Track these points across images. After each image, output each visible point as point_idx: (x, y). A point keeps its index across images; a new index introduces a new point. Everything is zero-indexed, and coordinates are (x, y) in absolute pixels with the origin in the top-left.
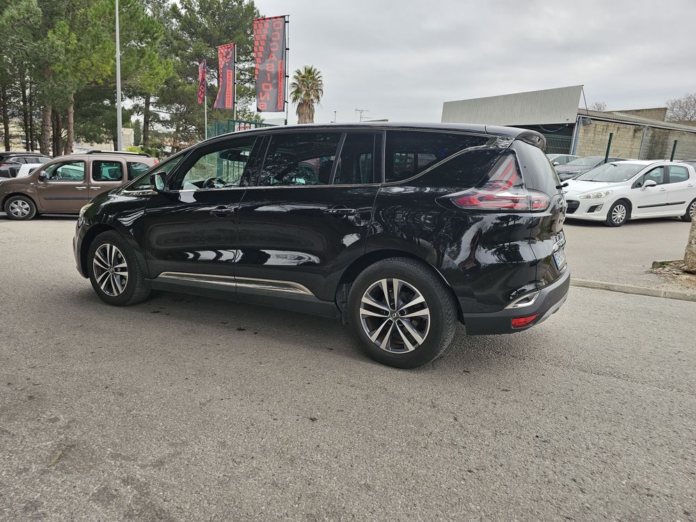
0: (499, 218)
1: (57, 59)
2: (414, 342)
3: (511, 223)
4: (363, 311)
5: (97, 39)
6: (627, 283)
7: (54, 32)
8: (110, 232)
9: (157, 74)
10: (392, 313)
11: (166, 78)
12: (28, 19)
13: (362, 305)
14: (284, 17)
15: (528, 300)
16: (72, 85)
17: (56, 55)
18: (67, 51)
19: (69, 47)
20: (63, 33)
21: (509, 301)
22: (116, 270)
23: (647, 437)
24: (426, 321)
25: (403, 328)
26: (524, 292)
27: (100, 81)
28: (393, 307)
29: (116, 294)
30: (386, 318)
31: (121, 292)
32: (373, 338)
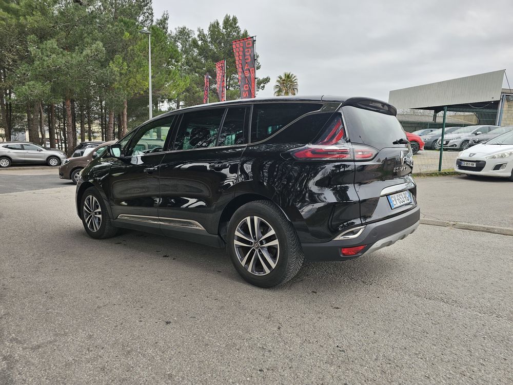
1: (114, 80)
2: (269, 266)
4: (236, 242)
5: (140, 65)
7: (114, 62)
10: (255, 243)
11: (185, 87)
12: (97, 55)
13: (236, 238)
14: (253, 37)
15: (353, 233)
17: (113, 77)
18: (121, 74)
19: (123, 71)
20: (119, 63)
22: (96, 213)
25: (262, 256)
27: (142, 92)
28: (255, 239)
29: (96, 231)
30: (250, 248)
31: (98, 229)
32: (243, 263)
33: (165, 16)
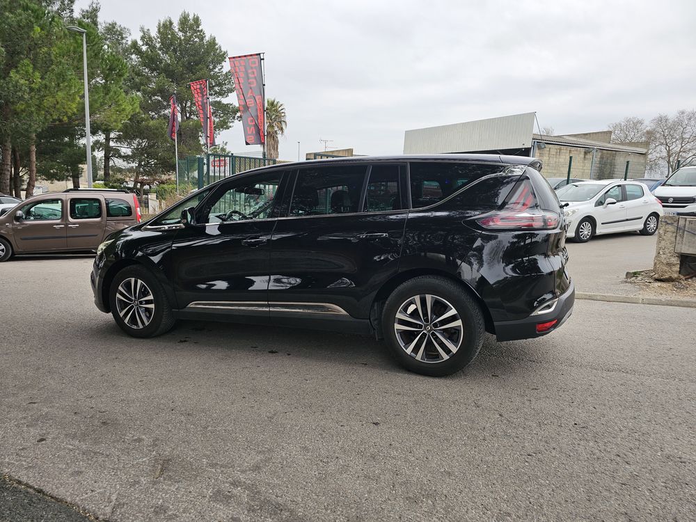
0: (516, 236)
1: (21, 98)
2: (448, 351)
3: (528, 241)
4: (397, 326)
5: (61, 77)
6: (607, 292)
7: (17, 72)
8: (135, 266)
9: (124, 110)
10: (426, 326)
11: (132, 113)
13: (396, 320)
14: (259, 54)
15: (549, 307)
16: (37, 124)
17: (20, 94)
18: (32, 90)
19: (33, 85)
20: (27, 72)
21: (534, 309)
22: (141, 303)
23: (667, 418)
24: (459, 331)
25: (436, 338)
26: (544, 301)
27: (65, 119)
28: (427, 320)
29: (141, 327)
30: (420, 332)
31: (147, 324)
32: (409, 351)
33: (94, 6)
